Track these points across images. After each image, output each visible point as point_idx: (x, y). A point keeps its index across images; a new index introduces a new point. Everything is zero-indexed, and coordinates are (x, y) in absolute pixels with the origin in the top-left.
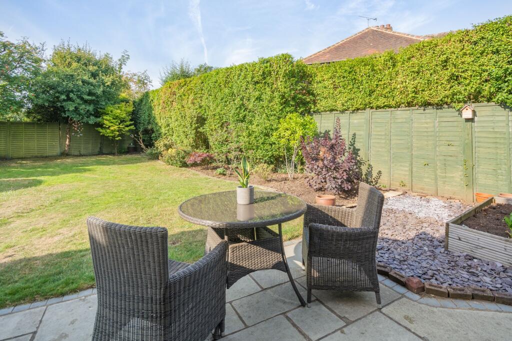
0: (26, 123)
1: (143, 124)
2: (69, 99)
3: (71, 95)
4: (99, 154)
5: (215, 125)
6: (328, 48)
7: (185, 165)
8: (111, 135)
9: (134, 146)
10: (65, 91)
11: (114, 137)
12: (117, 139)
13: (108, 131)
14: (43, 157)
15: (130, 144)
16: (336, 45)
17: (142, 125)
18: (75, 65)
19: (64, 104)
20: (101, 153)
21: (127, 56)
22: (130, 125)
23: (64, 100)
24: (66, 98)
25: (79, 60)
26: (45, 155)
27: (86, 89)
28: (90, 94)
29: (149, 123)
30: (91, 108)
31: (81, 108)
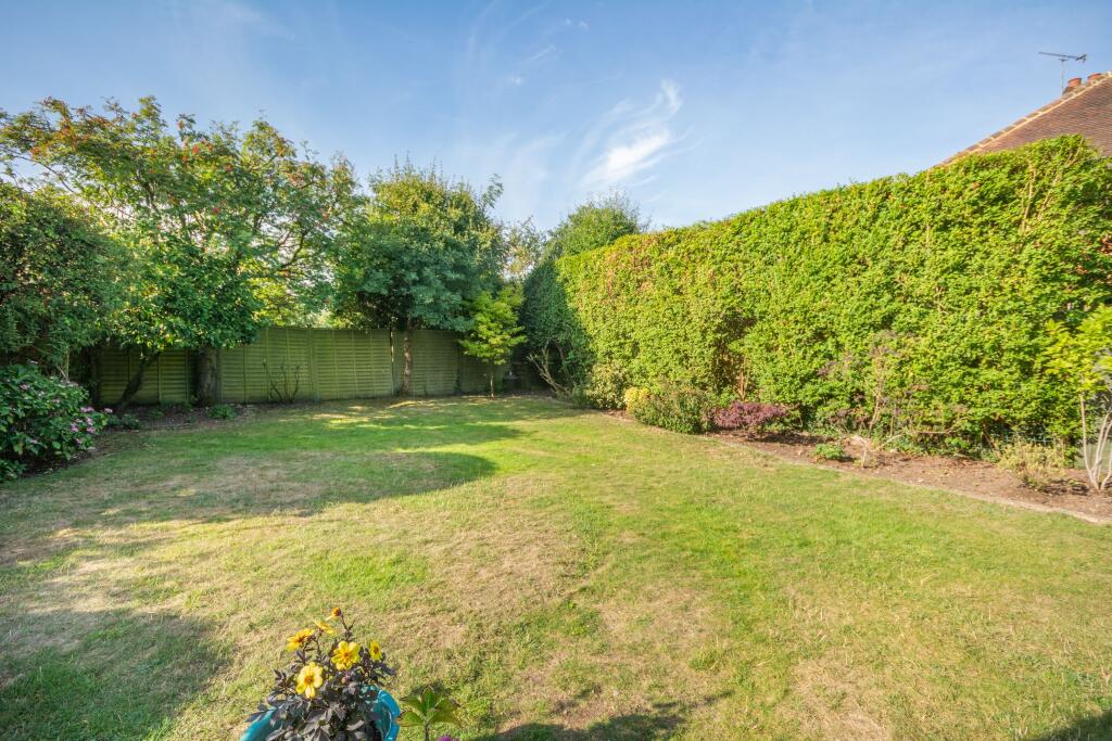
0: (338, 331)
1: (543, 331)
2: (421, 281)
3: (427, 271)
4: (455, 395)
5: (789, 337)
6: (995, 136)
7: (697, 429)
8: (488, 355)
9: (515, 378)
10: (414, 262)
11: (492, 359)
12: (499, 363)
13: (485, 346)
14: (368, 398)
15: (507, 374)
16: (1018, 127)
17: (540, 333)
18: (425, 207)
19: (414, 290)
20: (458, 392)
21: (497, 188)
22: (518, 334)
23: (415, 283)
24: (417, 278)
25: (428, 197)
26: (370, 394)
27: (450, 259)
28: (457, 268)
29: (560, 329)
30: (457, 298)
31: (443, 298)
